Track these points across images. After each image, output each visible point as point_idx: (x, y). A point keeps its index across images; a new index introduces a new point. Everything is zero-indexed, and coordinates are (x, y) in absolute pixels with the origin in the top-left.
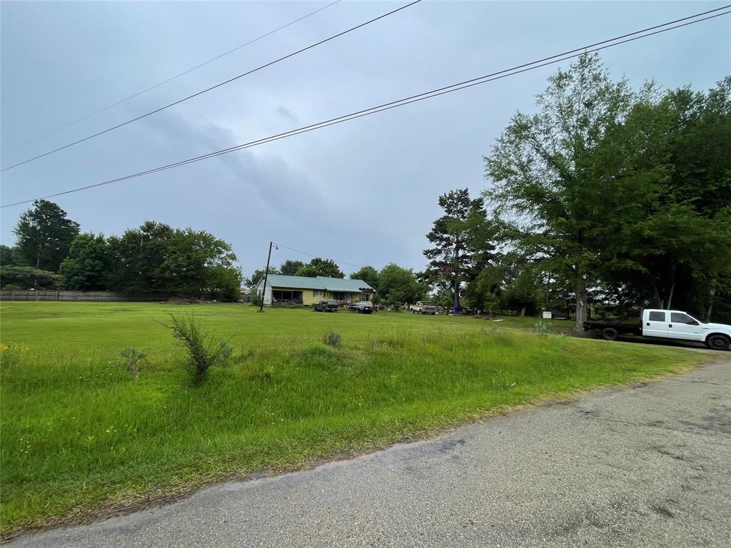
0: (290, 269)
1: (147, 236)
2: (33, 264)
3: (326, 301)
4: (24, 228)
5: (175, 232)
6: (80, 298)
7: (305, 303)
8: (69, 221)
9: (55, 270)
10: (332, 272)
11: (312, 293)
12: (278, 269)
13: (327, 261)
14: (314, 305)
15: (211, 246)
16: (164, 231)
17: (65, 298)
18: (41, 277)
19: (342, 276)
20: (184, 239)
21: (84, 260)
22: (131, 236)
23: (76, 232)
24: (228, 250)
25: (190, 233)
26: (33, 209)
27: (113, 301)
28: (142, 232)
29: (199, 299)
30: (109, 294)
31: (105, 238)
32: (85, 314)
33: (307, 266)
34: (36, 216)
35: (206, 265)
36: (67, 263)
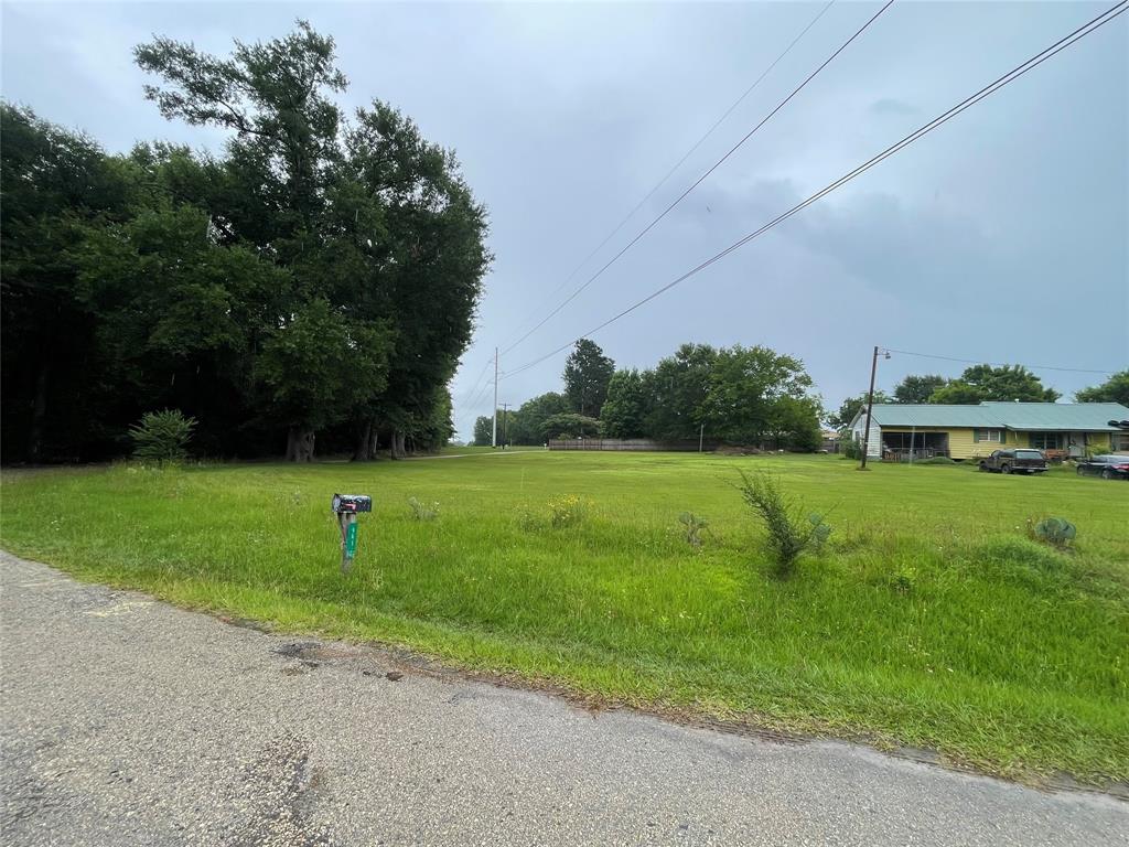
0: (915, 391)
1: (685, 363)
2: (578, 411)
3: (1010, 451)
4: (570, 373)
5: (718, 353)
6: (620, 447)
7: (955, 454)
8: (605, 359)
9: (596, 415)
10: (1022, 391)
11: (971, 435)
12: (890, 393)
13: (1006, 369)
14: (976, 459)
15: (770, 366)
16: (705, 353)
17: (607, 447)
18: (586, 425)
19: (1050, 397)
20: (732, 362)
21: (620, 402)
22: (667, 368)
23: (611, 369)
24: (798, 371)
25: (739, 353)
26: (575, 350)
27: (653, 451)
28: (678, 360)
29: (758, 447)
30: (647, 442)
31: (639, 373)
32: (628, 466)
33: (955, 384)
34: (577, 358)
35: (764, 397)
36: (607, 407)
